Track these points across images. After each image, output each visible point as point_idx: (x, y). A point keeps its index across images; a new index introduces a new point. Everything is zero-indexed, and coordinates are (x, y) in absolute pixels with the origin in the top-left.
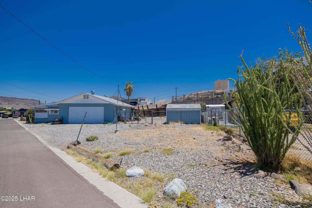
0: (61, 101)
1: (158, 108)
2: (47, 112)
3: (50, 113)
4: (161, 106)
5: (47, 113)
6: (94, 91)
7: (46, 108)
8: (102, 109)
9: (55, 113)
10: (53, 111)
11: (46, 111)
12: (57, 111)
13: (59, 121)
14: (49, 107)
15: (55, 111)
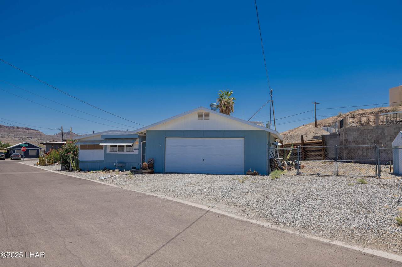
0: (151, 126)
1: (304, 142)
2: (102, 149)
3: (108, 152)
4: (311, 139)
5: (103, 151)
6: (215, 104)
7: (101, 141)
8: (240, 142)
9: (118, 151)
10: (116, 146)
11: (100, 147)
12: (123, 146)
13: (149, 168)
14: (108, 139)
15: (119, 146)
